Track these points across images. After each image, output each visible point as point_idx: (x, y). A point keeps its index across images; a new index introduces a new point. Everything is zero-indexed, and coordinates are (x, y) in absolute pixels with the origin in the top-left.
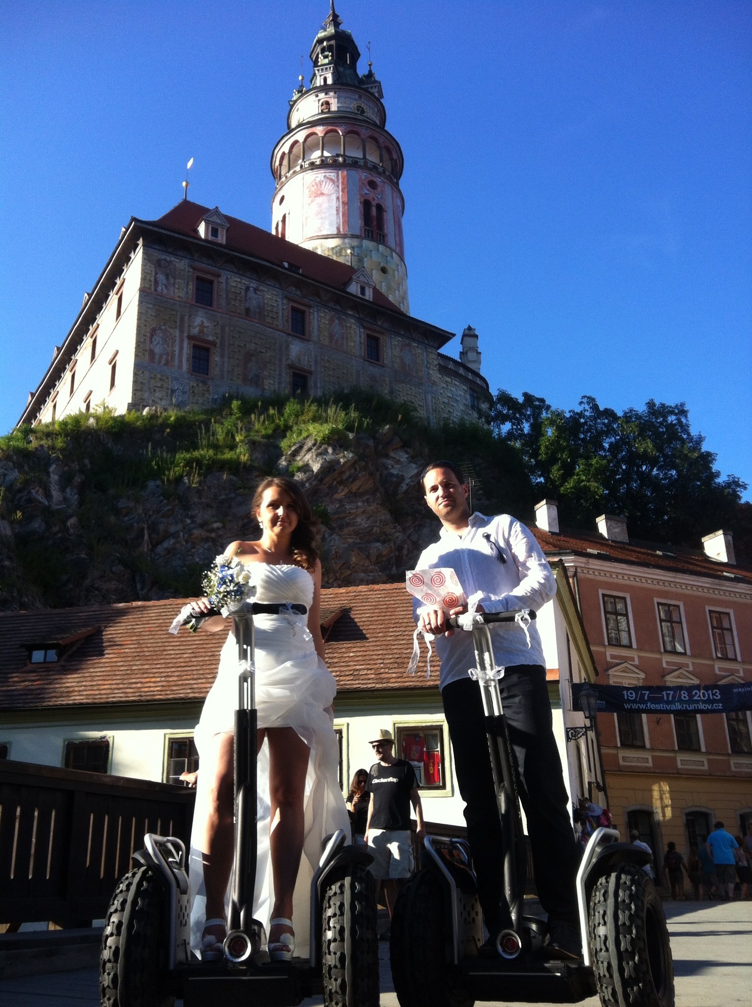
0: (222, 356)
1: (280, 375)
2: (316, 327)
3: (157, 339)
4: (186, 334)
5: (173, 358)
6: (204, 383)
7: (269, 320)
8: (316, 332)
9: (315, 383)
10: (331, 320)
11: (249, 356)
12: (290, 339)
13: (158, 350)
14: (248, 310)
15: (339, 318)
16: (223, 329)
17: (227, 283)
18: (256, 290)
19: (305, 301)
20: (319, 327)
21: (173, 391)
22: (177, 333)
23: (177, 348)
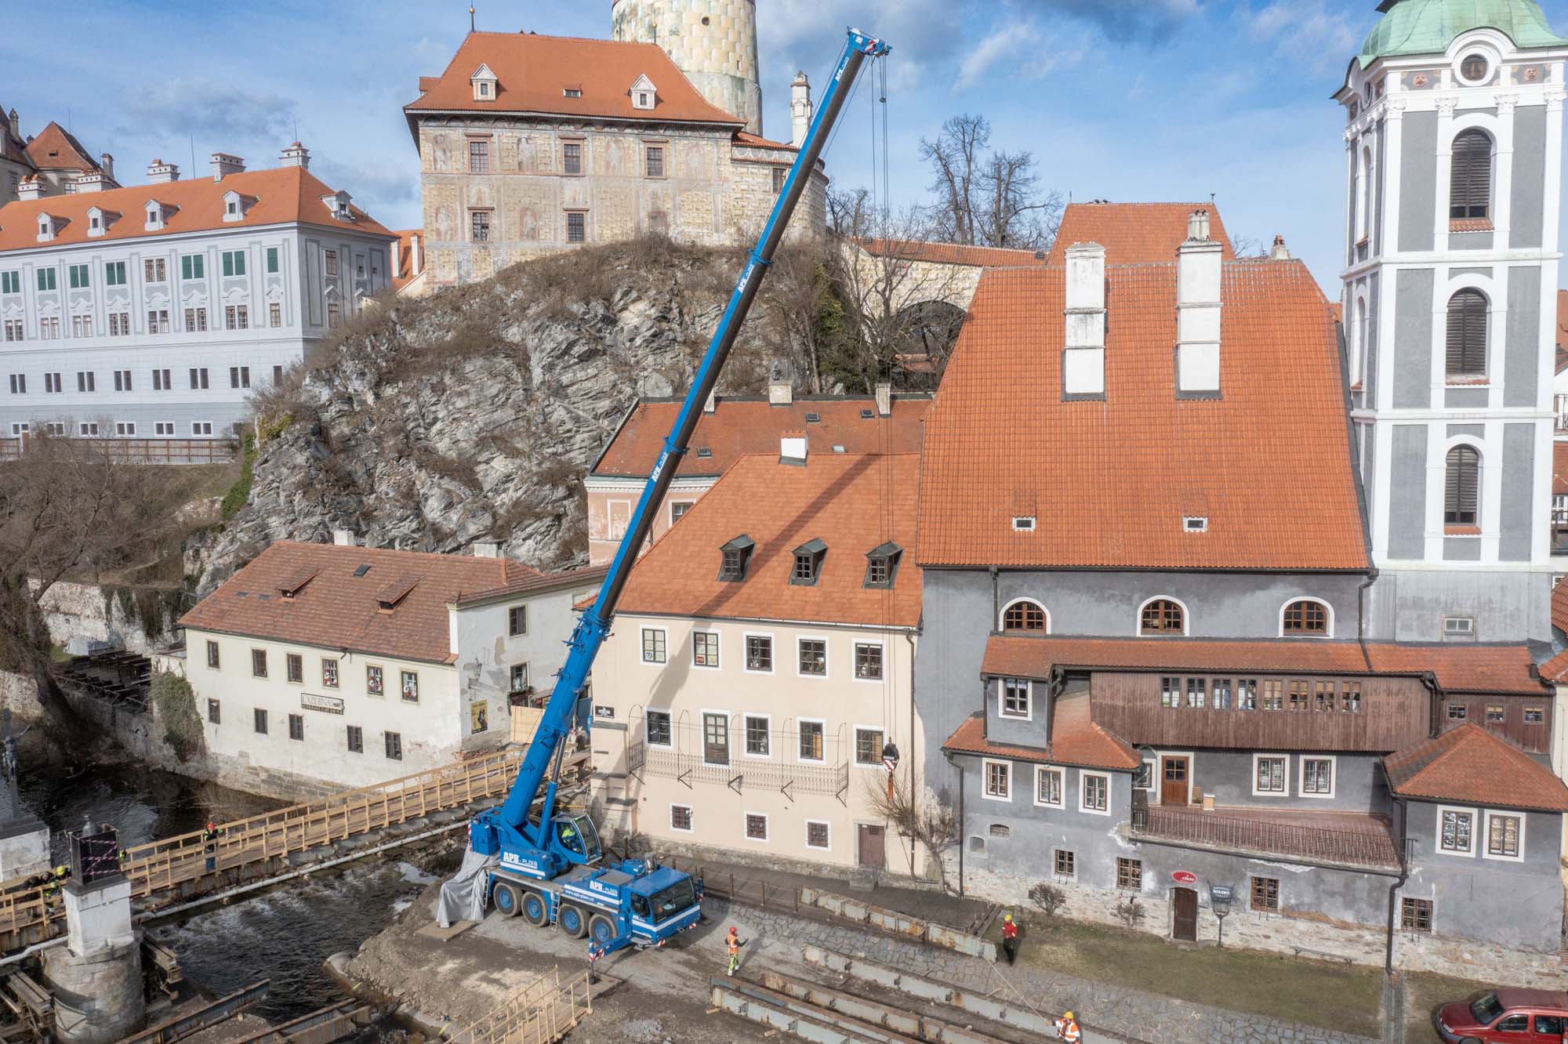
0: (500, 217)
1: (556, 221)
2: (591, 159)
3: (441, 216)
4: (465, 206)
5: (456, 231)
6: (485, 248)
7: (542, 167)
8: (591, 165)
9: (592, 218)
10: (608, 146)
11: (524, 211)
12: (564, 180)
13: (443, 227)
14: (520, 164)
15: (616, 142)
16: (498, 191)
17: (500, 141)
18: (527, 139)
19: (580, 134)
20: (594, 157)
21: (459, 263)
22: (458, 208)
23: (459, 222)
